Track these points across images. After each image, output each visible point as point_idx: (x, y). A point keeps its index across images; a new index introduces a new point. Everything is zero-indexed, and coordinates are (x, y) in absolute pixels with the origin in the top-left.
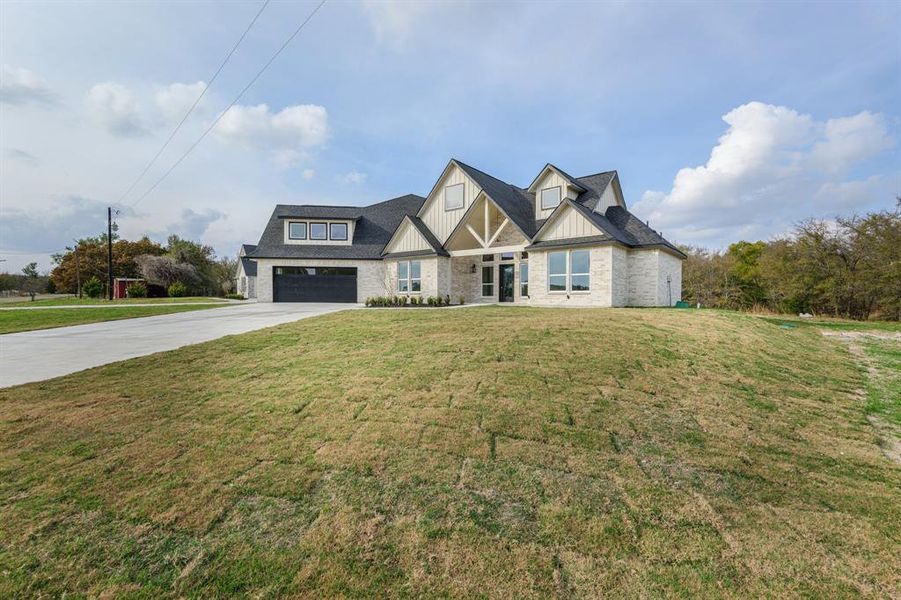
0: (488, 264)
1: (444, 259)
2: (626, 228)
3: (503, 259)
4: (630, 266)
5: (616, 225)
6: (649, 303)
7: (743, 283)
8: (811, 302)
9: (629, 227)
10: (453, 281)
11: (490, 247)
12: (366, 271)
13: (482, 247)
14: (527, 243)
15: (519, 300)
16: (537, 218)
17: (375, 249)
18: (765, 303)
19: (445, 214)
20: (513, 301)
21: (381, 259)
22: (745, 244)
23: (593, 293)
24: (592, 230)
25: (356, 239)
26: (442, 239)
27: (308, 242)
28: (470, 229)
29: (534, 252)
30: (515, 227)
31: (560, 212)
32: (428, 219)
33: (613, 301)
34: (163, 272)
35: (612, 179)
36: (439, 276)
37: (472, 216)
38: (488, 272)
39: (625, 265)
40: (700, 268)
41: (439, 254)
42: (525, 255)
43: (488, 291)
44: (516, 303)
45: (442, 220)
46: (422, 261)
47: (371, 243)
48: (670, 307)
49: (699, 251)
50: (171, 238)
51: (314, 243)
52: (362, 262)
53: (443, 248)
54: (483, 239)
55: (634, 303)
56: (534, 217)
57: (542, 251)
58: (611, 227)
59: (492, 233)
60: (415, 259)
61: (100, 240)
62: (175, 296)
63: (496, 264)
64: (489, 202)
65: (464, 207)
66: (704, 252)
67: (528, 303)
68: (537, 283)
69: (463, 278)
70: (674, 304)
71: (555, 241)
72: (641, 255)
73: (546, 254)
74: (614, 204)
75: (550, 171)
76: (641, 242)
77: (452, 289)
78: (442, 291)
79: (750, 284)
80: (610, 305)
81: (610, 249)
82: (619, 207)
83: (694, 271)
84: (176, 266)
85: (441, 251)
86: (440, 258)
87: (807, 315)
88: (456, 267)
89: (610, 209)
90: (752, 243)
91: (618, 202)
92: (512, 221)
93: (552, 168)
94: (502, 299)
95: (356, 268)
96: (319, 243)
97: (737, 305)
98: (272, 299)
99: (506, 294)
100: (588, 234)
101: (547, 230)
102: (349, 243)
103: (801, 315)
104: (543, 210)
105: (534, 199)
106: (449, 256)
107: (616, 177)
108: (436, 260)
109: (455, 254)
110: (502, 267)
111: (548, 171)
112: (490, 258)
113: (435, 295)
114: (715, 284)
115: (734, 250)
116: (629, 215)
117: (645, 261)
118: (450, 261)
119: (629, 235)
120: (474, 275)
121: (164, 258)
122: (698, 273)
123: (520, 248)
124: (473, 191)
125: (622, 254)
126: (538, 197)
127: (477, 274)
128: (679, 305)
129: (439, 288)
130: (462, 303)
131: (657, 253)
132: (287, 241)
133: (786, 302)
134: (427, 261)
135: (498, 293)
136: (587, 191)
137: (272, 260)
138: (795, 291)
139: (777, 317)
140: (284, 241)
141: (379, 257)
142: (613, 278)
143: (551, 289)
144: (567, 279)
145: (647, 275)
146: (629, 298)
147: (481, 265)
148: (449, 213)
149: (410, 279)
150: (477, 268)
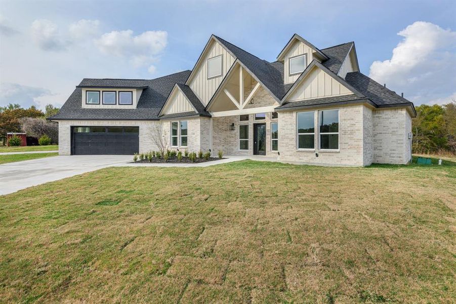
0: (244, 123)
1: (206, 119)
3: (257, 118)
4: (374, 125)
9: (371, 89)
10: (214, 137)
11: (244, 108)
12: (145, 128)
13: (238, 109)
14: (277, 104)
15: (270, 154)
16: (285, 83)
17: (153, 111)
18: (447, 148)
19: (207, 81)
20: (265, 154)
21: (159, 120)
23: (343, 151)
25: (141, 103)
26: (205, 101)
27: (101, 107)
28: (228, 94)
29: (283, 112)
30: (267, 91)
31: (306, 76)
32: (195, 87)
33: (364, 160)
34: (36, 128)
35: (351, 48)
36: (202, 133)
37: (229, 82)
38: (244, 129)
39: (371, 124)
41: (201, 115)
42: (275, 115)
43: (244, 146)
44: (267, 157)
45: (204, 88)
46: (188, 121)
47: (150, 107)
50: (48, 107)
51: (106, 107)
52: (143, 122)
53: (205, 110)
54: (239, 102)
56: (283, 82)
57: (291, 112)
59: (245, 98)
60: (184, 119)
61: (8, 108)
62: (43, 144)
63: (251, 123)
64: (243, 68)
65: (222, 74)
67: (278, 158)
68: (286, 141)
69: (224, 135)
71: (303, 102)
72: (387, 114)
73: (294, 114)
74: (351, 71)
76: (387, 102)
78: (204, 146)
80: (362, 164)
81: (360, 109)
85: (204, 112)
86: (202, 118)
88: (218, 126)
89: (349, 75)
91: (354, 70)
92: (263, 85)
93: (298, 38)
94: (255, 153)
95: (138, 127)
96: (110, 107)
98: (70, 153)
99: (259, 148)
101: (295, 92)
102: (134, 106)
104: (290, 75)
106: (210, 117)
107: (354, 48)
108: (199, 120)
109: (216, 114)
110: (256, 126)
111: (295, 41)
112: (245, 117)
113: (198, 150)
117: (392, 120)
118: (211, 119)
120: (233, 132)
121: (38, 119)
123: (270, 109)
124: (230, 60)
125: (370, 113)
126: (286, 64)
127: (235, 131)
129: (202, 144)
130: (221, 157)
132: (84, 106)
134: (192, 121)
135: (252, 148)
136: (329, 58)
137: (70, 121)
140: (83, 106)
141: (157, 117)
142: (364, 138)
143: (299, 147)
144: (316, 138)
145: (393, 133)
146: (375, 155)
147: (238, 123)
148: (210, 80)
149: (179, 136)
150: (235, 126)
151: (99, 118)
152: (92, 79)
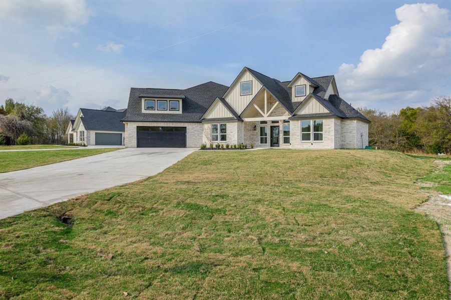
0: (263, 125)
1: (240, 123)
2: (340, 108)
3: (273, 123)
4: (342, 128)
5: (335, 106)
6: (352, 147)
7: (408, 134)
8: (444, 146)
9: (342, 107)
10: (245, 135)
11: (267, 117)
12: (191, 128)
13: (263, 117)
14: (289, 116)
15: (283, 146)
16: (293, 101)
17: (196, 116)
18: (420, 147)
19: (240, 97)
20: (279, 146)
21: (201, 122)
22: (410, 109)
23: (325, 142)
24: (324, 110)
25: (185, 109)
26: (239, 112)
27: (156, 112)
28: (256, 107)
29: (293, 120)
30: (281, 105)
31: (307, 100)
32: (230, 100)
33: (335, 145)
34: (11, 126)
35: (331, 80)
36: (238, 132)
37: (258, 99)
38: (262, 129)
39: (340, 127)
40: (381, 125)
41: (238, 120)
43: (263, 141)
44: (281, 147)
45: (239, 100)
46: (227, 124)
47: (193, 112)
48: (362, 149)
49: (381, 114)
51: (160, 112)
52: (189, 124)
53: (239, 117)
55: (345, 147)
56: (291, 100)
57: (298, 120)
58: (332, 108)
59: (268, 111)
60: (223, 122)
62: (23, 144)
63: (268, 125)
64: (267, 92)
65: (252, 94)
66: (384, 114)
67: (290, 147)
68: (295, 137)
69: (249, 133)
70: (364, 147)
71: (305, 115)
72: (348, 122)
73: (300, 121)
74: (333, 93)
75: (299, 76)
76: (348, 116)
77: (245, 139)
78: (240, 141)
79: (413, 135)
80: (333, 148)
81: (333, 120)
82: (335, 95)
83: (378, 127)
84: (19, 122)
85: (239, 118)
86: (238, 122)
87: (442, 154)
88: (246, 127)
89: (331, 96)
90: (414, 108)
91: (335, 92)
93: (301, 75)
94: (272, 145)
95: (186, 127)
96: (163, 112)
97: (403, 148)
98: (136, 146)
99: (274, 143)
100: (322, 112)
101: (300, 109)
102: (180, 112)
103: (439, 154)
104: (296, 97)
105: (291, 91)
106: (243, 121)
107: (334, 79)
108: (236, 123)
109: (247, 120)
110: (272, 128)
112: (265, 122)
113: (236, 143)
114: (390, 135)
115: (403, 113)
116: (341, 100)
117: (350, 126)
118: (243, 123)
119: (341, 112)
120: (255, 132)
122: (380, 129)
124: (257, 86)
125: (339, 122)
126: (293, 89)
127: (257, 131)
128: (367, 148)
129: (238, 139)
130: (252, 148)
131: (355, 121)
132: (144, 111)
133: (430, 146)
134: (231, 124)
135: (270, 142)
136: (319, 87)
137: (136, 123)
138: (435, 139)
139: (425, 155)
140: (142, 111)
141: (199, 121)
142: (335, 135)
143: (303, 140)
144: (311, 135)
145: (351, 132)
146: (342, 144)
147: (259, 126)
148: (243, 97)
149: (219, 134)
150: (257, 127)
151: (158, 120)
152: (138, 88)
